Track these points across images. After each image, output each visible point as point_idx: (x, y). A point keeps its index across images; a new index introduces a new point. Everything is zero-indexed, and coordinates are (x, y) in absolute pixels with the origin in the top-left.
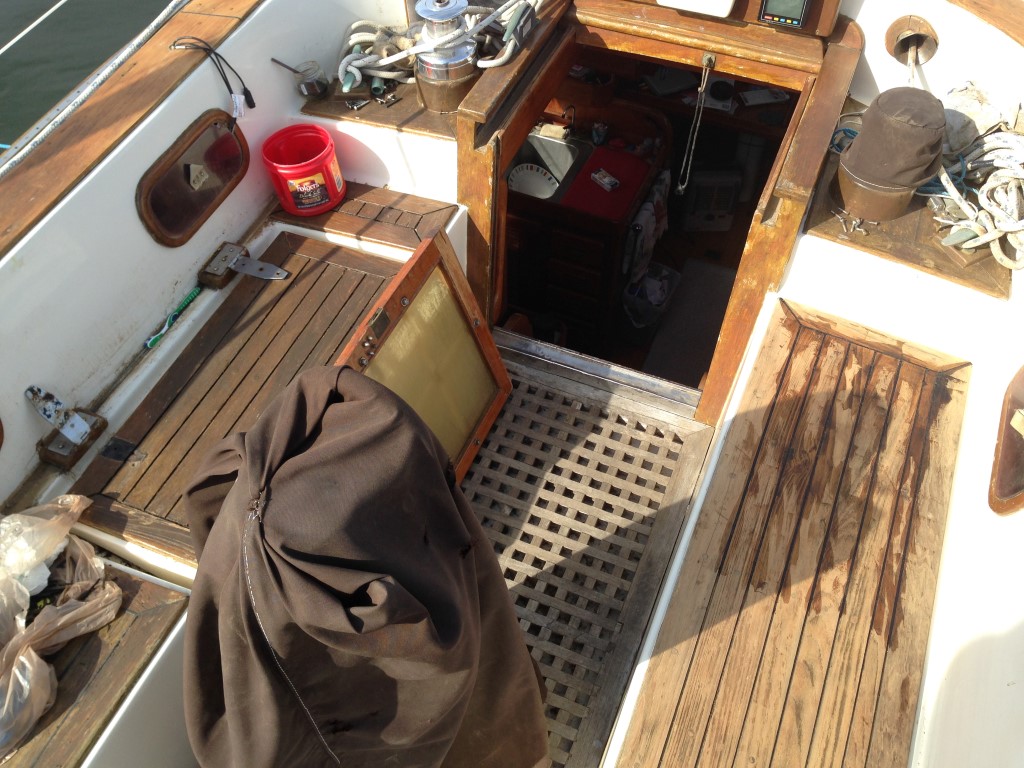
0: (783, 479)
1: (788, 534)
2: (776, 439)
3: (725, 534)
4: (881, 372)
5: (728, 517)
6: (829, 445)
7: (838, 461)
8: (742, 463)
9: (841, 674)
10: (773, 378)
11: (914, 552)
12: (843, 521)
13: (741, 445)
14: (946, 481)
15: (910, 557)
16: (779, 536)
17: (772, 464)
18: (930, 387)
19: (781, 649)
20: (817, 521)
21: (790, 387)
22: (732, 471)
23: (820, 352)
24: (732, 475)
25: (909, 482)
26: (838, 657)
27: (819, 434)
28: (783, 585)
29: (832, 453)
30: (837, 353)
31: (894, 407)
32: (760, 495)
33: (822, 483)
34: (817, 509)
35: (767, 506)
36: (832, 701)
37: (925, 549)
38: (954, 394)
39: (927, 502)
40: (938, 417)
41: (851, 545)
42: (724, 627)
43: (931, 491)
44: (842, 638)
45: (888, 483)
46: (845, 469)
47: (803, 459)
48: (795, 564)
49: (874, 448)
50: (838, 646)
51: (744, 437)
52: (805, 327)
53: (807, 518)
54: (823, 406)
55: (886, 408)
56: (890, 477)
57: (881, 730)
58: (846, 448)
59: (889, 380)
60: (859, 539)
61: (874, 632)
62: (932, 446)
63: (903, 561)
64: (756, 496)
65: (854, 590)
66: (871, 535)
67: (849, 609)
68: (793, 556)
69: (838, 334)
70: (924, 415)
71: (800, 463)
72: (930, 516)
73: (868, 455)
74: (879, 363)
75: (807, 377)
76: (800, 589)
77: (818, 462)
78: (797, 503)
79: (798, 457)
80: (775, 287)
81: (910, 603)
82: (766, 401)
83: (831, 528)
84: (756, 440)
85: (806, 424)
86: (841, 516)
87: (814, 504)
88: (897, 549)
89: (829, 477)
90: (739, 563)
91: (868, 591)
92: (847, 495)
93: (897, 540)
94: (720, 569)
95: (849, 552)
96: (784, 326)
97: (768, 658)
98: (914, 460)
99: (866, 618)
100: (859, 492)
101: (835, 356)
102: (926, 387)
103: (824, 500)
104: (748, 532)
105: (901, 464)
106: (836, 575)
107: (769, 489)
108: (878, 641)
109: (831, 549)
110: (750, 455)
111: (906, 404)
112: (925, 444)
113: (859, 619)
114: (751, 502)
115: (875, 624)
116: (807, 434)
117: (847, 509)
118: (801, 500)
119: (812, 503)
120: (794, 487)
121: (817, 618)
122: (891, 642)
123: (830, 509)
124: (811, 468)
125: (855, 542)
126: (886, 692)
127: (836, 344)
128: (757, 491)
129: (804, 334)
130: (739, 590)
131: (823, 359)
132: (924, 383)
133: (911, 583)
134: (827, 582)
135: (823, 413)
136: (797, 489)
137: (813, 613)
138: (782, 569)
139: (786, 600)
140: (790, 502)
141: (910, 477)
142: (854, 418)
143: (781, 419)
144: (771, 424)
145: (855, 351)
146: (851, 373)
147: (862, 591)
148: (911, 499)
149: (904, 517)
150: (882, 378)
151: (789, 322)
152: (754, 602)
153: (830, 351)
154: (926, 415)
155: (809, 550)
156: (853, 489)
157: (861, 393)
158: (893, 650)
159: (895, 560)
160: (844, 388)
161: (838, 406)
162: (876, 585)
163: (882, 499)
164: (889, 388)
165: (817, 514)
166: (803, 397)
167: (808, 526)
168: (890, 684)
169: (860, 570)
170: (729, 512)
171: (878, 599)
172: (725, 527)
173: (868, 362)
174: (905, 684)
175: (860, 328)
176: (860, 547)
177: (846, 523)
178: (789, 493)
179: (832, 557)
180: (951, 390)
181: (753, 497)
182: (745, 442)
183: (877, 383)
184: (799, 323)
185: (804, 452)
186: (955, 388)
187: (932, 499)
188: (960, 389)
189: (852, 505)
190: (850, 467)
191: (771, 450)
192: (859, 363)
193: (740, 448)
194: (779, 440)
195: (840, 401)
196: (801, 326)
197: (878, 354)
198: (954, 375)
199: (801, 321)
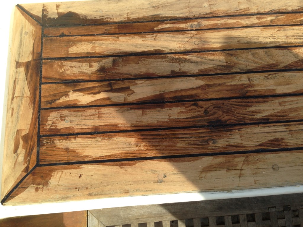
0: (249, 122)
2: (207, 141)
4: (67, 72)
6: (184, 94)
7: (200, 82)
8: (255, 163)
11: (248, 9)
12: (256, 63)
13: (234, 172)
15: (254, 10)
17: (238, 136)
18: (64, 30)
20: (271, 82)
21: (134, 148)
22: (271, 170)
23: (68, 135)
25: (183, 26)
29: (192, 89)
30: (62, 118)
31: (106, 53)
32: (279, 136)
33: (229, 88)
34: (258, 85)
35: (285, 126)
37: (239, 3)
38: (63, 11)
39: (194, 10)
40: (98, 18)
41: (275, 52)
45: (194, 40)
46: (202, 74)
47: (214, 110)
49: (163, 58)
51: (223, 172)
52: (39, 160)
53: (274, 90)
54: (140, 112)
55: (111, 59)
56: (187, 40)
58: (179, 79)
59: (74, 64)
60: (265, 47)
62: (132, 17)
63: (259, 14)
64: (283, 139)
66: (255, 40)
69: (33, 125)
70: (102, 29)
71: (220, 113)
72: (206, 5)
73: (173, 60)
74: (57, 77)
75: (110, 137)
77: (210, 97)
78: (265, 102)
79: (216, 116)
82: (165, 166)
83: (270, 69)
84: (219, 160)
85: (171, 121)
86: (253, 66)
88: (254, 20)
89: (220, 85)
92: (228, 66)
93: (245, 22)
95: (284, 51)
96: (46, 184)
98: (157, 26)
100: (220, 58)
101: (68, 119)
102: (66, 33)
103: (247, 82)
105: (168, 35)
107: (266, 129)
109: (290, 65)
110: (240, 159)
111: (96, 45)
112: (134, 22)
116: (183, 116)
117: (242, 62)
118: (260, 100)
119: (256, 91)
120: (250, 109)
123: (251, 75)
124: (220, 102)
127: (50, 123)
128: (277, 140)
129: (49, 158)
131: (77, 128)
135: (150, 109)
136: (251, 106)
141: (177, 25)
142: (139, 82)
143: (180, 145)
144: (192, 152)
145: (50, 102)
146: (85, 99)
148: (199, 20)
150: (76, 70)
153: (62, 125)
154: (101, 27)
156: (220, 64)
159: (265, 20)
160: (108, 99)
161: (131, 99)
163: (213, 40)
164: (85, 61)
166: (139, 133)
167: (281, 87)
169: (293, 41)
173: (61, 88)
176: (271, 45)
177: (257, 60)
178: (260, 112)
179: (297, 62)
180: (58, 14)
181: (286, 141)
182: (228, 170)
183: (84, 73)
184: (34, 168)
185: (206, 112)
186: (56, 11)
187: (189, 7)
188: (55, 7)
189: (236, 60)
190: (197, 71)
191: (222, 142)
192: (66, 94)
193: (239, 172)
194: (206, 138)
195: (125, 99)
196: (38, 165)
197: (43, 80)
198: (39, 15)
199: (31, 167)
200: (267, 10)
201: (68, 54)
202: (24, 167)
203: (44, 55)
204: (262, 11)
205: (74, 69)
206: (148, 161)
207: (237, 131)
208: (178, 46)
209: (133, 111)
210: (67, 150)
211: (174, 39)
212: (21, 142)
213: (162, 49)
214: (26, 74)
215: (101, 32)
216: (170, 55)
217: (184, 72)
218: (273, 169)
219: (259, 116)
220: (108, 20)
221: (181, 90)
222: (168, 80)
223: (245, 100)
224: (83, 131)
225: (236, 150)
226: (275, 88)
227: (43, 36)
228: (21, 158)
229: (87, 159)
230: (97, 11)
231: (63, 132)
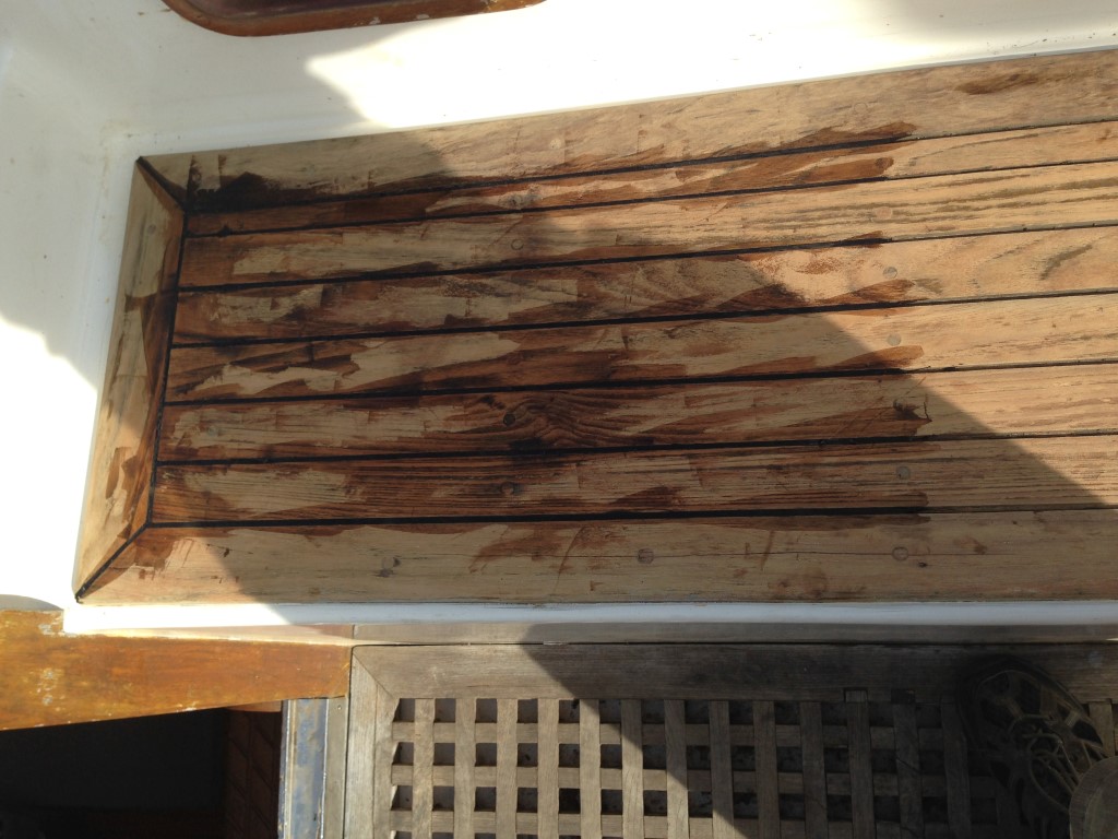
0: (603, 444)
1: (745, 394)
2: (500, 488)
3: (816, 526)
4: (225, 321)
5: (766, 533)
6: (466, 373)
7: (508, 346)
8: (601, 544)
9: (1028, 204)
10: (326, 543)
11: (661, 149)
12: (651, 296)
13: (548, 561)
14: (455, 136)
15: (675, 152)
16: (756, 409)
17: (573, 479)
18: (229, 221)
19: (1044, 329)
20: (678, 345)
21: (340, 497)
22: (635, 561)
24: (644, 557)
25: (492, 200)
26: (991, 218)
27: (446, 403)
28: (879, 368)
29: (488, 362)
30: (204, 425)
31: (310, 274)
32: (668, 480)
33: (575, 360)
34: (645, 353)
35: (690, 456)
36: (1101, 204)
37: (641, 133)
38: (230, 171)
39: (526, 157)
40: (304, 186)
41: (705, 266)
42: (1062, 459)
43: (498, 156)
44: (940, 223)
45: (512, 237)
46: (516, 326)
47: (529, 415)
48: (812, 359)
49: (436, 284)
50: (964, 225)
51: (524, 561)
52: (150, 514)
53: (681, 367)
54: (364, 415)
55: (319, 288)
56: (495, 236)
57: (1103, 105)
58: (461, 338)
59: (240, 300)
60: (682, 254)
61: (891, 171)
62: (380, 181)
63: (688, 163)
64: (679, 489)
65: (812, 231)
66: (659, 236)
67: (868, 229)
68: (792, 369)
69: (147, 438)
70: (310, 214)
71: (542, 421)
72: (557, 143)
73: (455, 291)
74: (203, 330)
75: (295, 471)
76: (870, 333)
77: (523, 383)
78: (651, 397)
79: (531, 428)
80: (48, 619)
81: (790, 126)
83: (683, 313)
84: (521, 532)
85: (428, 437)
86: (641, 303)
87: (636, 362)
88: (670, 180)
89: (553, 351)
90: (878, 475)
91: (802, 206)
92: (582, 305)
93: (644, 185)
94: (912, 511)
95: (728, 264)
96: (161, 564)
97: (1080, 351)
98: (433, 202)
99: (864, 193)
100: (565, 284)
101: (215, 427)
102: (233, 226)
103: (620, 346)
104: (782, 479)
105: (454, 225)
106: (792, 272)
107: (643, 464)
108: (907, 160)
109: (735, 300)
110: (568, 533)
111: (293, 253)
112: (382, 195)
113: (874, 205)
114: (697, 495)
115: (873, 175)
116: (456, 428)
117: (618, 295)
118: (642, 390)
119: (636, 368)
120: (615, 414)
121: (923, 283)
122: (894, 136)
123: (634, 328)
124: (546, 394)
125: (693, 260)
126: (1015, 116)
127: (178, 434)
128: (663, 490)
129: (170, 510)
130: (947, 455)
131: (232, 450)
132: (226, 232)
133: (739, 135)
134: (830, 286)
135: (385, 408)
136: (616, 407)
137: (914, 293)
138: (838, 381)
139: (916, 352)
140: (657, 414)
141: (478, 200)
142: (372, 343)
144: (464, 512)
145: (184, 389)
146: (253, 382)
147: (803, 216)
148: (532, 186)
149: (581, 188)
150: (243, 315)
151: (148, 556)
152: (959, 414)
153: (201, 441)
154: (311, 209)
155: (761, 342)
156: (562, 298)
157: (300, 346)
158: (913, 127)
159: (698, 178)
160: (299, 383)
161: (351, 383)
162: (779, 196)
164: (265, 294)
165: (657, 349)
167: (700, 360)
168: (993, 114)
169: (759, 234)
170: (753, 536)
171: (805, 183)
172: (795, 534)
173: (209, 356)
174: (976, 89)
175: (115, 396)
176: (700, 248)
177: (654, 288)
178: (636, 420)
179: (755, 293)
180: (223, 179)
181: (683, 494)
182: (537, 556)
183: (259, 322)
184: (141, 531)
185: (509, 419)
186: (217, 173)
187: (514, 150)
188: (216, 163)
189: (602, 289)
190: (506, 317)
191: (534, 492)
192: (216, 371)
193: (559, 562)
194: (500, 481)
195: (337, 383)
196: (149, 525)
197: (176, 340)
198: (183, 183)
199: (135, 529)
200: (708, 151)
201: (231, 278)
202: (121, 527)
203: (183, 282)
204: (696, 153)
205: (240, 313)
206: (367, 528)
207: (574, 465)
208: (473, 252)
209: (349, 413)
210: (207, 495)
211: (466, 236)
212: (122, 474)
213: (435, 261)
214: (144, 325)
215: (306, 222)
216: (449, 278)
217: (475, 320)
218: (640, 558)
219: (631, 431)
220: (326, 190)
221: (461, 365)
222: (437, 339)
223: (606, 391)
224: (243, 455)
225: (562, 510)
226: (684, 360)
227: (186, 233)
228: (119, 509)
229: (242, 517)
230: (304, 170)
231: (202, 455)
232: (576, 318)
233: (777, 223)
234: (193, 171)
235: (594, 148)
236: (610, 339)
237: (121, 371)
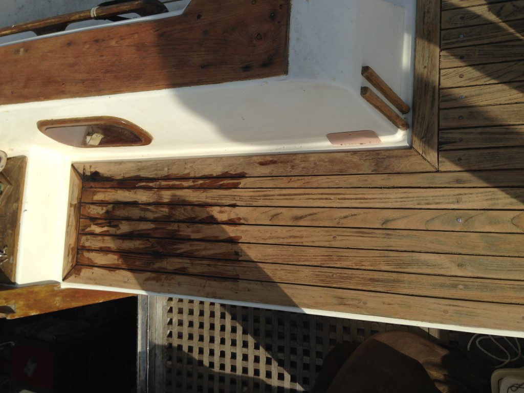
0: (172, 254)
1: (203, 245)
3: (215, 280)
4: (92, 212)
5: (205, 281)
7: (152, 226)
8: (170, 280)
9: (269, 199)
10: (113, 273)
11: (189, 174)
12: (185, 216)
14: (143, 164)
15: (192, 175)
16: (205, 249)
17: (165, 263)
18: (92, 184)
19: (268, 235)
20: (189, 230)
21: (116, 262)
23: (90, 250)
24: (179, 284)
25: (151, 184)
26: (261, 203)
27: (139, 240)
28: (233, 241)
29: (148, 230)
30: (87, 240)
31: (110, 201)
32: (185, 265)
33: (167, 231)
34: (183, 231)
35: (190, 260)
36: (286, 201)
37: (185, 168)
38: (93, 170)
39: (159, 172)
40: (109, 176)
41: (197, 208)
42: (268, 269)
43: (152, 172)
44: (249, 202)
45: (155, 195)
46: (154, 221)
47: (156, 245)
48: (218, 237)
49: (138, 207)
50: (255, 204)
51: (154, 282)
52: (77, 262)
53: (190, 236)
54: (121, 241)
55: (112, 205)
56: (151, 195)
57: (291, 171)
58: (143, 222)
59: (95, 207)
60: (191, 204)
61: (240, 186)
62: (126, 176)
63: (195, 178)
64: (187, 268)
65: (221, 201)
66: (187, 199)
67: (233, 202)
68: (213, 239)
69: (75, 242)
70: (111, 184)
71: (159, 247)
72: (166, 169)
73: (142, 209)
74: (87, 214)
75: (107, 254)
76: (231, 231)
77: (156, 236)
78: (183, 243)
79: (157, 249)
80: (56, 286)
81: (218, 170)
82: (129, 274)
83: (191, 221)
84: (154, 275)
85: (135, 248)
86: (182, 217)
87: (181, 233)
88: (190, 183)
89: (162, 228)
90: (229, 269)
91: (219, 194)
92: (169, 217)
93: (185, 184)
94: (235, 279)
95: (201, 209)
96: (79, 275)
97: (275, 241)
98: (137, 184)
99: (233, 192)
100: (166, 210)
101: (90, 241)
102: (93, 186)
103: (177, 229)
104: (209, 268)
105: (142, 190)
106: (215, 212)
107: (181, 261)
108: (244, 183)
109: (203, 219)
110: (163, 276)
111: (106, 195)
112: (127, 180)
113: (235, 196)
114: (191, 270)
115: (236, 187)
116: (141, 246)
117: (177, 214)
118: (181, 241)
119: (180, 235)
120: (175, 247)
121: (244, 219)
122: (242, 176)
123: (180, 224)
124: (160, 240)
125: (194, 206)
126: (270, 173)
127: (82, 242)
128: (184, 268)
129: (81, 261)
130: (244, 265)
131: (93, 247)
132: (91, 187)
133: (207, 172)
134: (223, 217)
135: (126, 240)
136: (175, 245)
137: (242, 221)
138: (223, 243)
139: (241, 237)
140: (184, 248)
141: (148, 184)
142: (123, 222)
143: (137, 263)
144: (142, 269)
145: (83, 230)
146: (98, 230)
147: (220, 197)
148: (160, 181)
149: (171, 183)
151: (76, 272)
152: (248, 255)
153: (87, 244)
154: (110, 183)
155: (208, 231)
156: (165, 214)
157: (108, 221)
158: (246, 174)
159: (197, 183)
160: (108, 231)
161: (119, 232)
162: (214, 190)
163: (165, 197)
164: (100, 206)
165: (186, 230)
166: (119, 254)
167: (194, 234)
168: (265, 172)
169: (209, 201)
170: (202, 281)
171: (221, 187)
172: (211, 282)
173: (88, 222)
174: (262, 164)
175: (69, 230)
176: (196, 203)
177: (185, 214)
178: (180, 249)
179: (207, 217)
180: (91, 172)
181: (188, 269)
182: (157, 281)
183: (99, 214)
184: (75, 266)
185: (152, 245)
186: (89, 170)
187: (156, 170)
188: (89, 167)
189: (174, 213)
190: (152, 218)
191: (157, 265)
192: (90, 226)
193: (161, 283)
194: (150, 262)
195: (116, 232)
196: (76, 264)
197: (81, 217)
198: (82, 172)
199: (74, 265)
200: (200, 175)
201: (93, 200)
202: (71, 264)
203: (82, 201)
204: (197, 175)
205: (95, 210)
206: (122, 270)
207: (166, 259)
208: (146, 199)
209: (118, 240)
210: (88, 258)
211: (145, 194)
212: (71, 251)
213: (137, 200)
214: (74, 212)
215: (109, 186)
216: (140, 205)
217: (146, 218)
218: (178, 284)
219: (178, 252)
220: (114, 178)
221: (143, 230)
222: (138, 222)
223: (173, 241)
224: (96, 249)
225: (163, 270)
226: (191, 234)
227: (83, 187)
228: (70, 260)
229: (96, 265)
230: (109, 171)
231: (87, 248)
232: (167, 219)
233: (213, 198)
234: (84, 169)
235: (175, 171)
236: (174, 227)
237: (70, 224)
